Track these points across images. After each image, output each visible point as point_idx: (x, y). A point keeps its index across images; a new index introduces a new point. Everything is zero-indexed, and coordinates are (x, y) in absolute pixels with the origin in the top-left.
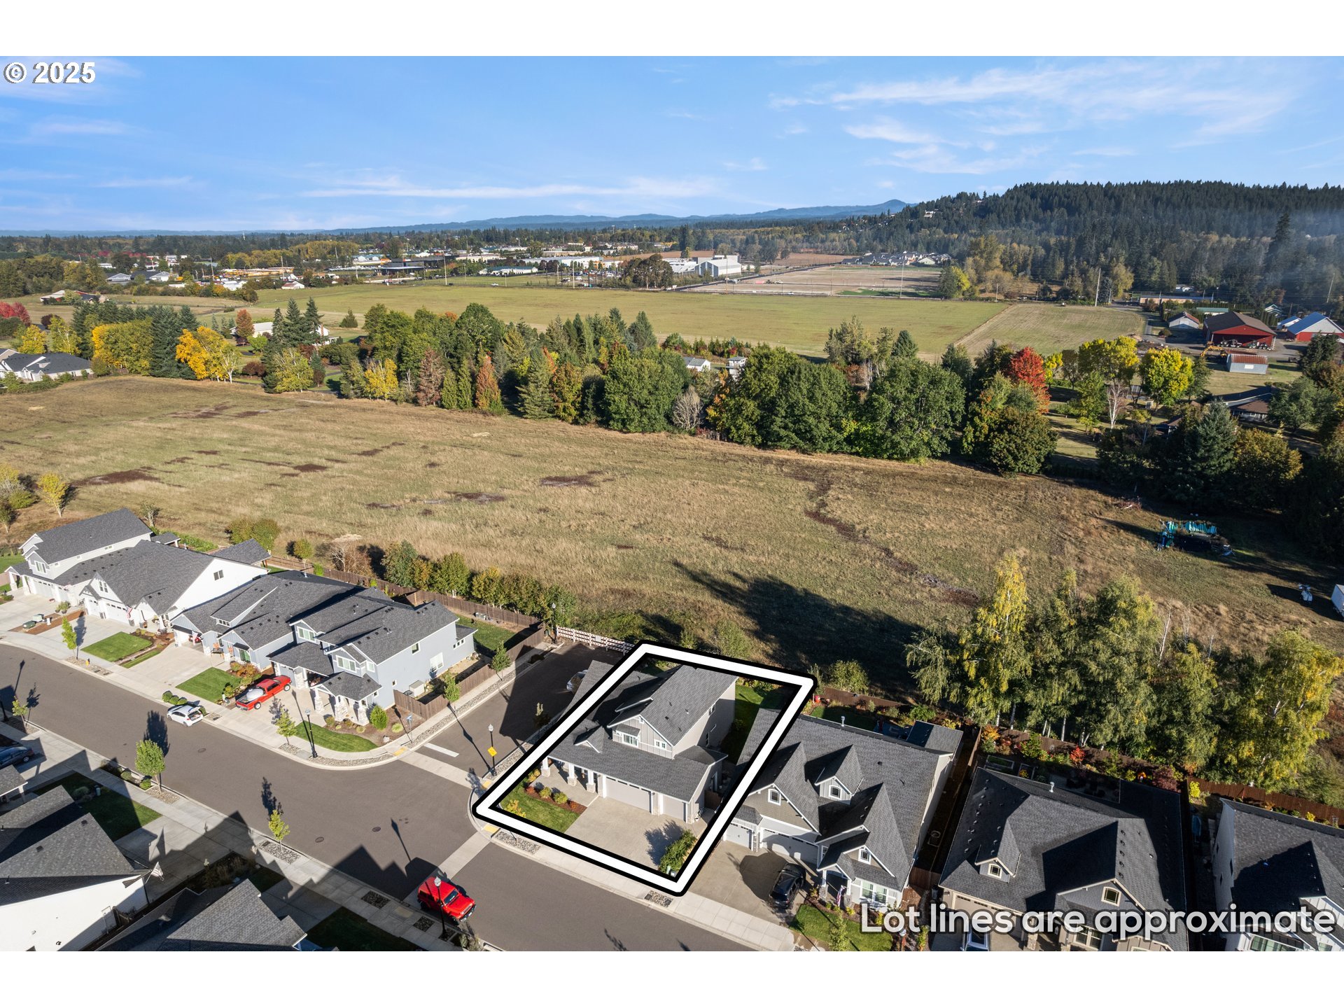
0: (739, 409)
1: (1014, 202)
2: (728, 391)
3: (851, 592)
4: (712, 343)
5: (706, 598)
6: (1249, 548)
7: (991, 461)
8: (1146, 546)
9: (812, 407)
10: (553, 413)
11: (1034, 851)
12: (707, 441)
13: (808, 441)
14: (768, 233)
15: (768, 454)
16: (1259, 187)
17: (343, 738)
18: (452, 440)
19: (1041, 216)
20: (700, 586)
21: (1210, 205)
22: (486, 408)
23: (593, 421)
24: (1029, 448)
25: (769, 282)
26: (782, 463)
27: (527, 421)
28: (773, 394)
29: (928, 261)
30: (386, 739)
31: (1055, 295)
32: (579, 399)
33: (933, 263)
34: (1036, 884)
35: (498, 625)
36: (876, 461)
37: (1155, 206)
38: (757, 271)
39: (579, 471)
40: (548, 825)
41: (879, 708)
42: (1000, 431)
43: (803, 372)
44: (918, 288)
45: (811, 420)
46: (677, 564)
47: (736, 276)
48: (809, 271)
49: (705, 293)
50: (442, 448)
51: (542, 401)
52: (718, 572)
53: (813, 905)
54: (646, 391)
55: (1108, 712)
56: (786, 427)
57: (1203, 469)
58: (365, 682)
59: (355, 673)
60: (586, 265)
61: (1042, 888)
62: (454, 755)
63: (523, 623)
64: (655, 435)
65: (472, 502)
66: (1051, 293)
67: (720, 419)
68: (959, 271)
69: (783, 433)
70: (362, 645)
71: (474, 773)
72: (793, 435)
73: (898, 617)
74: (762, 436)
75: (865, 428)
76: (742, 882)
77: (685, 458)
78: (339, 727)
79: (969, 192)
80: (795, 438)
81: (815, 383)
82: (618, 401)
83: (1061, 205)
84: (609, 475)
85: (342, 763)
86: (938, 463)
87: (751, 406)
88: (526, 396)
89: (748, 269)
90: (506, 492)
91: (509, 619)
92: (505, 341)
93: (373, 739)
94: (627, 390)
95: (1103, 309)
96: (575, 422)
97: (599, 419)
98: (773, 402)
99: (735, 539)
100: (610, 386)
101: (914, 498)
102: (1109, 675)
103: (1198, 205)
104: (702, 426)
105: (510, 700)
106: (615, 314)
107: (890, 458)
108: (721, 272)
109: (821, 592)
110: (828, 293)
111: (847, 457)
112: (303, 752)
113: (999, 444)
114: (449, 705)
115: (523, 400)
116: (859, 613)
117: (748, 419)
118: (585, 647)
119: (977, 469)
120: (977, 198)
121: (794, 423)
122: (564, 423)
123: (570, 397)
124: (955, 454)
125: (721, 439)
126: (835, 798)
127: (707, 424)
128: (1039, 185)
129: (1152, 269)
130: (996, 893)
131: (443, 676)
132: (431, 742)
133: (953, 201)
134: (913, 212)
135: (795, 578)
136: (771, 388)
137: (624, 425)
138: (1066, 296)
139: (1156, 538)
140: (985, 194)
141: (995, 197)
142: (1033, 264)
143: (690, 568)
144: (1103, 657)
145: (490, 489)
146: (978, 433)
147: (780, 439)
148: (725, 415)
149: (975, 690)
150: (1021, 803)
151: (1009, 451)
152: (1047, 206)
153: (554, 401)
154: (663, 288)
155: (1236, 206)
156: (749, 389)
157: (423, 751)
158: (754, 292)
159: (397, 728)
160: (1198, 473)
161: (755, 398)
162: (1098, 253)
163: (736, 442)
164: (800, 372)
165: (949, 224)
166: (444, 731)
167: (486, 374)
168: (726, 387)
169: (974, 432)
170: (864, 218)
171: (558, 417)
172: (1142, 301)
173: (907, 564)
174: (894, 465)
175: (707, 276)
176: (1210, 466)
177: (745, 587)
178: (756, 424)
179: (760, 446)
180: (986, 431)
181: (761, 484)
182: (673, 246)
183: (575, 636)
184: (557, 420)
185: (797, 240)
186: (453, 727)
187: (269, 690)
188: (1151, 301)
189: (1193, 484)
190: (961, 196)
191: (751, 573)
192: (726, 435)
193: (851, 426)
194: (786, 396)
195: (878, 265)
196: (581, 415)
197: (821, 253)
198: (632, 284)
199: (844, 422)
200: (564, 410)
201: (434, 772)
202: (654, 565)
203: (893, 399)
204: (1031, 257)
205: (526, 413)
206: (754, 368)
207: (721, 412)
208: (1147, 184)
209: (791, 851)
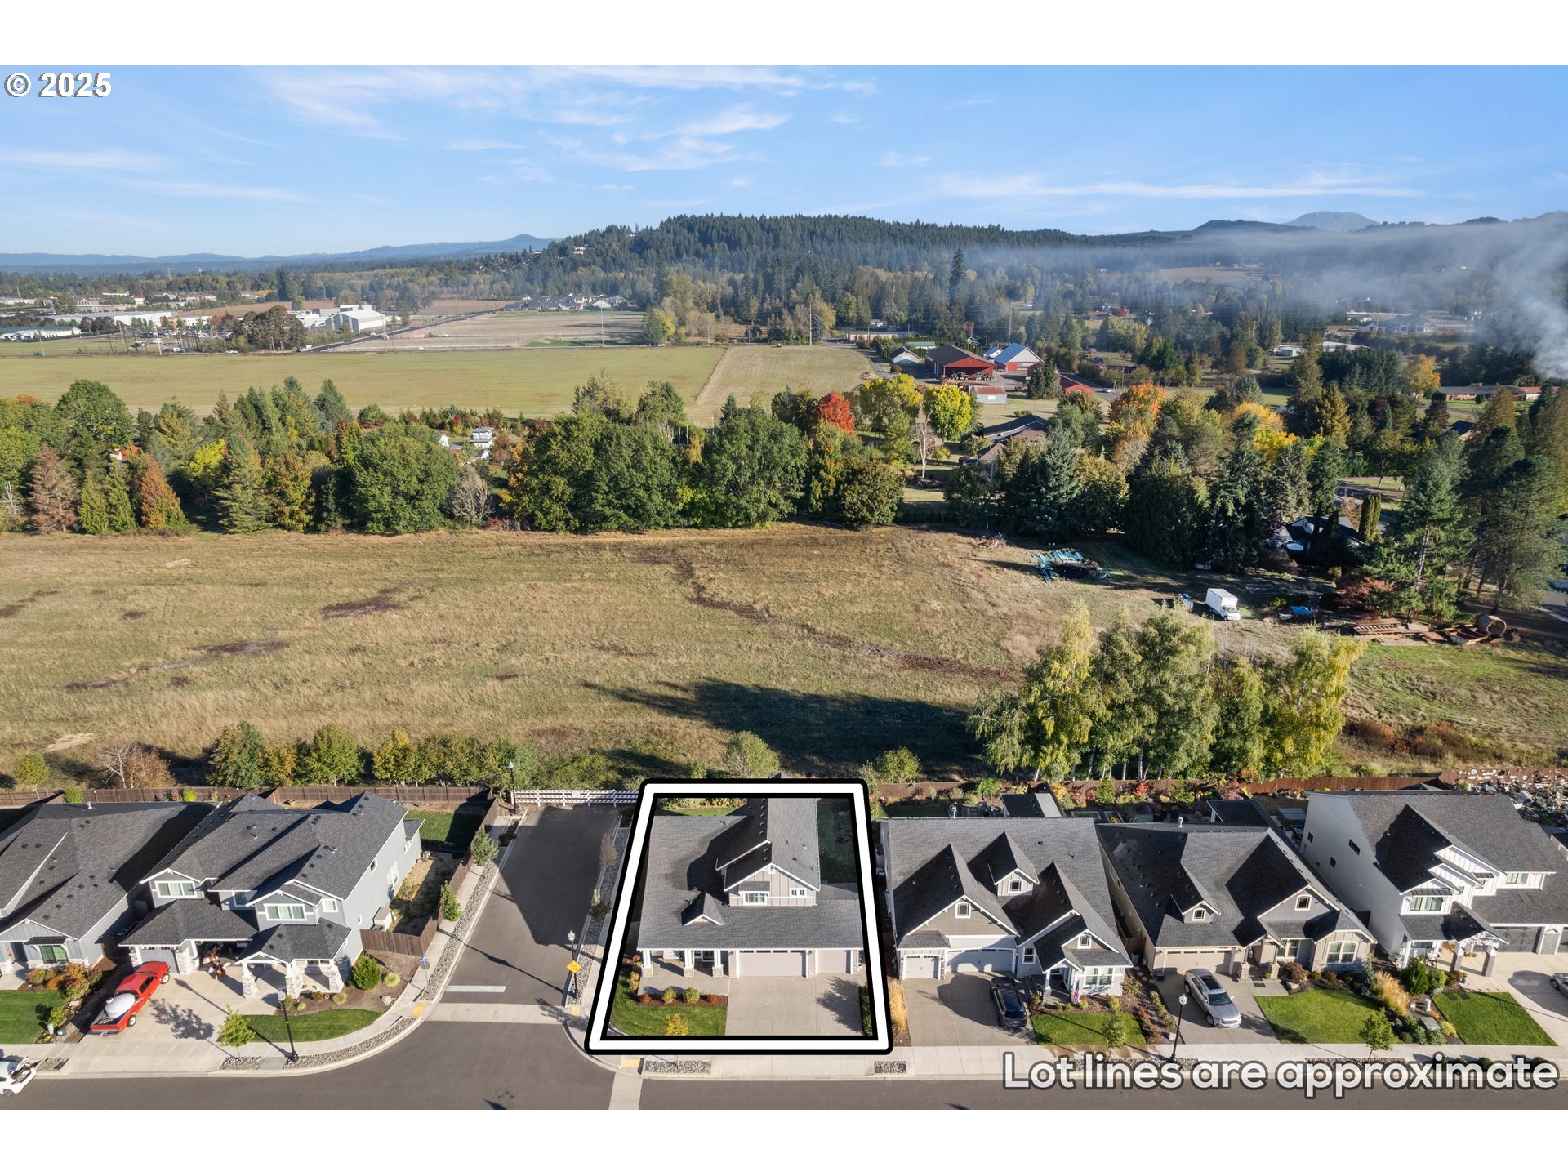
0: (546, 489)
1: (671, 236)
2: (525, 468)
3: (806, 678)
4: (424, 413)
5: (654, 717)
6: (1116, 568)
7: (845, 516)
8: (1035, 580)
9: (640, 478)
10: (274, 520)
11: (1217, 883)
12: (506, 533)
13: (638, 516)
14: (393, 277)
15: (591, 539)
16: (898, 224)
17: (320, 1020)
18: (139, 577)
19: (702, 251)
20: (637, 705)
21: (861, 240)
22: (162, 526)
23: (339, 526)
24: (882, 496)
25: (430, 336)
26: (617, 548)
27: (237, 537)
28: (588, 466)
29: (602, 304)
30: (388, 1000)
31: (766, 336)
32: (313, 499)
33: (609, 306)
34: (1235, 916)
35: (419, 809)
36: (721, 531)
37: (812, 240)
38: (405, 323)
39: (372, 593)
40: (699, 1033)
41: (939, 793)
42: (850, 482)
43: (623, 437)
44: (612, 335)
45: (641, 493)
46: (588, 685)
47: (379, 330)
48: (468, 320)
49: (355, 352)
50: (130, 589)
51: (255, 508)
52: (643, 682)
53: (1042, 1012)
54: (415, 480)
55: (1183, 739)
56: (609, 504)
57: (1054, 497)
58: (326, 929)
59: (304, 921)
60: (158, 324)
61: (1241, 918)
62: (501, 989)
63: (455, 798)
64: (433, 533)
65: (241, 656)
66: (761, 333)
67: (517, 504)
68: (662, 314)
69: (608, 511)
70: (310, 877)
71: (546, 1004)
72: (621, 513)
73: (873, 695)
74: (579, 518)
75: (700, 496)
76: (957, 1016)
77: (494, 558)
78: (302, 1006)
79: (619, 224)
80: (625, 516)
81: (639, 449)
82: (379, 495)
83: (720, 239)
84: (411, 591)
85: (341, 1055)
86: (785, 525)
87: (560, 485)
88: (229, 503)
89: (394, 320)
90: (282, 635)
91: (433, 798)
92: (161, 431)
93: (367, 1005)
94: (389, 479)
95: (818, 347)
96: (311, 529)
97: (348, 522)
98: (589, 475)
99: (632, 643)
100: (362, 476)
101: (791, 566)
102: (1183, 703)
103: (850, 239)
104: (493, 516)
105: (515, 897)
106: (291, 384)
107: (735, 526)
108: (362, 327)
109: (773, 684)
110: (515, 345)
111: (682, 531)
112: (269, 1060)
113: (852, 497)
114: (438, 930)
115: (226, 509)
116: (833, 699)
117: (558, 500)
118: (558, 809)
119: (828, 526)
120: (629, 232)
121: (618, 498)
122: (293, 534)
123: (298, 495)
124: (803, 513)
125: (523, 528)
126: (1016, 893)
127: (498, 512)
128: (693, 217)
129: (848, 305)
130: (1206, 936)
131: (401, 891)
132: (451, 983)
133: (603, 235)
134: (561, 249)
135: (736, 675)
136: (585, 459)
137: (389, 526)
138: (777, 336)
139: (1035, 570)
140: (637, 228)
141: (649, 232)
142: (722, 304)
143: (608, 686)
144: (1174, 686)
145: (254, 634)
146: (825, 488)
147: (604, 518)
148: (526, 499)
149: (1051, 748)
150: (1184, 844)
151: (862, 502)
152: (706, 240)
153: (273, 505)
154: (295, 349)
155: (883, 241)
156: (557, 464)
157: (449, 998)
158: (421, 348)
159: (392, 980)
160: (1051, 502)
161: (563, 475)
162: (788, 290)
163: (544, 530)
164: (618, 438)
165: (605, 261)
166: (459, 964)
167: (155, 477)
168: (522, 463)
169: (822, 487)
170: (503, 256)
171: (283, 527)
172: (852, 337)
173: (838, 638)
174: (739, 533)
175: (345, 332)
176: (1061, 496)
177: (690, 696)
178: (569, 505)
179: (577, 531)
180: (833, 484)
181: (613, 575)
182: (269, 295)
183: (539, 797)
184: (280, 530)
185: (432, 283)
186: (465, 954)
187: (143, 988)
188: (861, 338)
189: (1049, 514)
190: (610, 229)
191: (685, 678)
192: (530, 523)
193: (687, 494)
194: (608, 467)
195: (547, 310)
196: (318, 519)
197: (467, 299)
198: (248, 346)
199: (679, 490)
200: (291, 516)
201: (490, 1019)
202: (562, 692)
203: (734, 459)
204: (719, 296)
205: (232, 525)
206: (560, 437)
207: (519, 496)
208: (800, 217)
209: (980, 965)
